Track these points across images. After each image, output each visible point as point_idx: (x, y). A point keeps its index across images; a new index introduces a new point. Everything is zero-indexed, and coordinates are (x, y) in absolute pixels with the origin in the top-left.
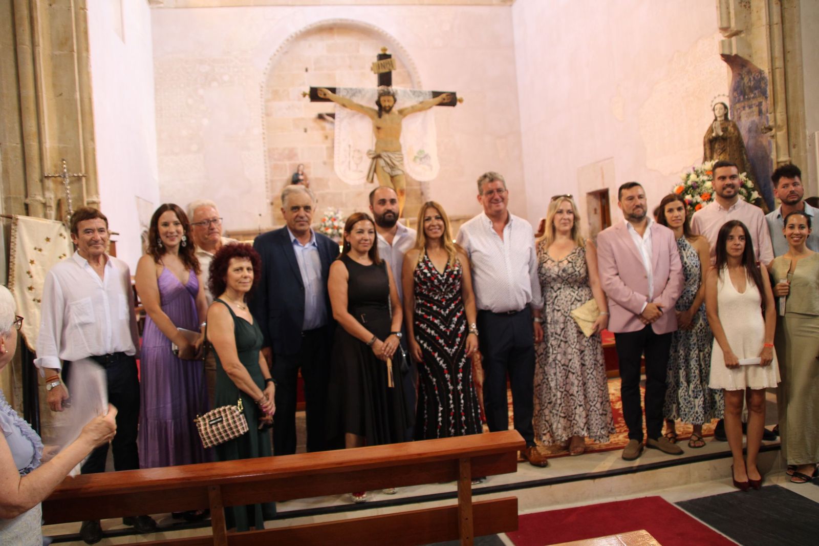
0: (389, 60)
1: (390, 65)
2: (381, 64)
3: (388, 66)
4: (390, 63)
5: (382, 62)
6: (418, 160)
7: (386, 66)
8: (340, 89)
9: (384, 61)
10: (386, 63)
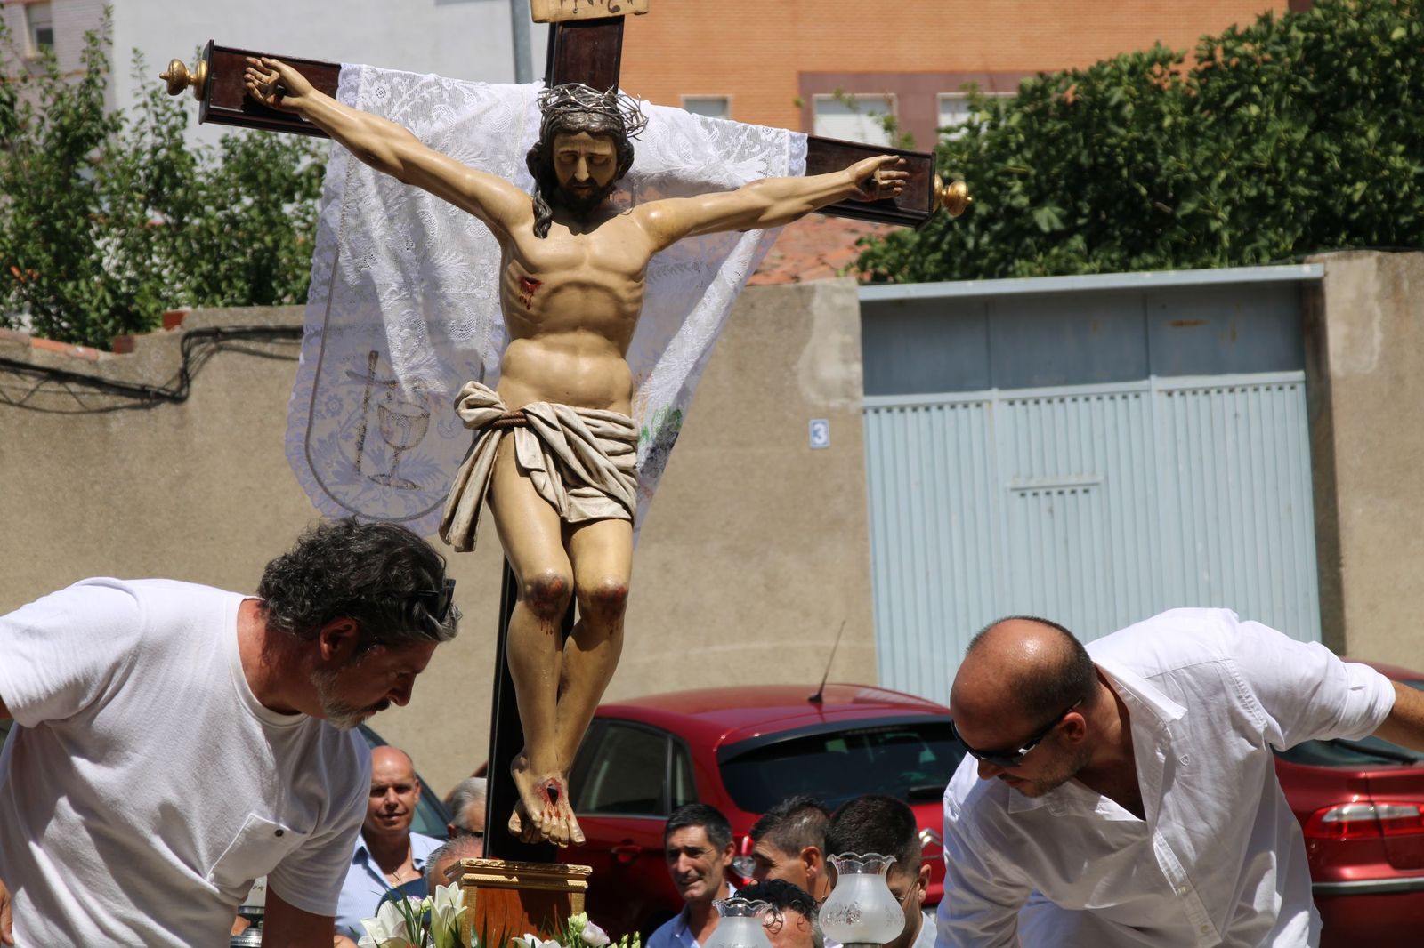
8: (357, 73)
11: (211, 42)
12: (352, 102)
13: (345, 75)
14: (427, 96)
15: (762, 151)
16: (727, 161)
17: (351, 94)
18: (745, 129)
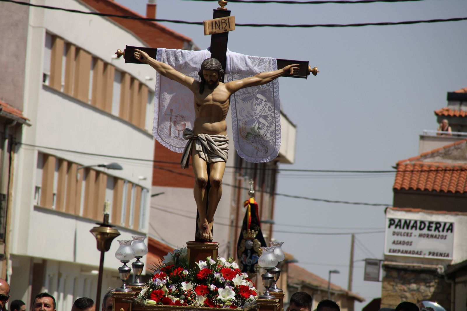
0: (226, 18)
1: (226, 24)
2: (216, 22)
3: (224, 25)
4: (227, 21)
5: (217, 19)
7: (221, 26)
8: (162, 50)
9: (220, 19)
10: (223, 21)
11: (126, 45)
12: (160, 58)
13: (158, 51)
14: (178, 55)
15: (264, 63)
16: (255, 67)
17: (160, 56)
18: (260, 58)
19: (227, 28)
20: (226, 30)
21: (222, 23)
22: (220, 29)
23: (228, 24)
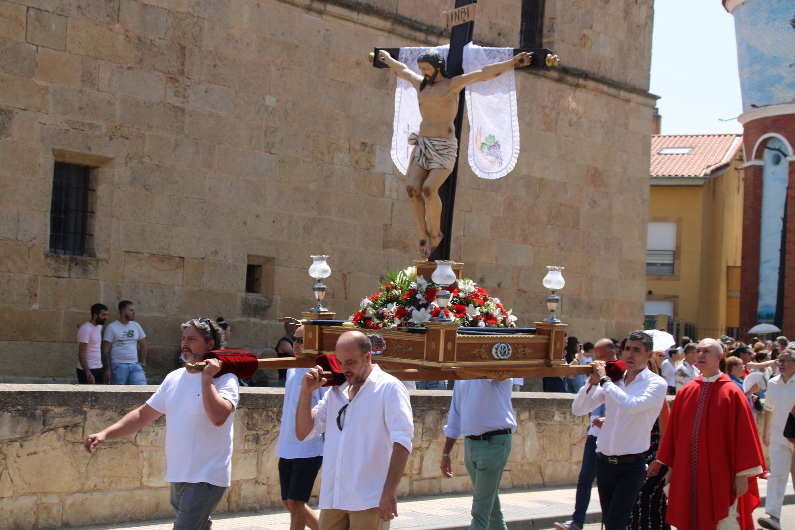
0: (465, 7)
1: (465, 14)
2: (455, 14)
3: (463, 14)
4: (466, 11)
5: (457, 10)
6: (486, 149)
7: (460, 18)
9: (460, 9)
10: (463, 11)
19: (466, 18)
20: (465, 21)
21: (461, 13)
22: (459, 20)
23: (467, 14)
